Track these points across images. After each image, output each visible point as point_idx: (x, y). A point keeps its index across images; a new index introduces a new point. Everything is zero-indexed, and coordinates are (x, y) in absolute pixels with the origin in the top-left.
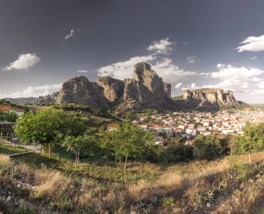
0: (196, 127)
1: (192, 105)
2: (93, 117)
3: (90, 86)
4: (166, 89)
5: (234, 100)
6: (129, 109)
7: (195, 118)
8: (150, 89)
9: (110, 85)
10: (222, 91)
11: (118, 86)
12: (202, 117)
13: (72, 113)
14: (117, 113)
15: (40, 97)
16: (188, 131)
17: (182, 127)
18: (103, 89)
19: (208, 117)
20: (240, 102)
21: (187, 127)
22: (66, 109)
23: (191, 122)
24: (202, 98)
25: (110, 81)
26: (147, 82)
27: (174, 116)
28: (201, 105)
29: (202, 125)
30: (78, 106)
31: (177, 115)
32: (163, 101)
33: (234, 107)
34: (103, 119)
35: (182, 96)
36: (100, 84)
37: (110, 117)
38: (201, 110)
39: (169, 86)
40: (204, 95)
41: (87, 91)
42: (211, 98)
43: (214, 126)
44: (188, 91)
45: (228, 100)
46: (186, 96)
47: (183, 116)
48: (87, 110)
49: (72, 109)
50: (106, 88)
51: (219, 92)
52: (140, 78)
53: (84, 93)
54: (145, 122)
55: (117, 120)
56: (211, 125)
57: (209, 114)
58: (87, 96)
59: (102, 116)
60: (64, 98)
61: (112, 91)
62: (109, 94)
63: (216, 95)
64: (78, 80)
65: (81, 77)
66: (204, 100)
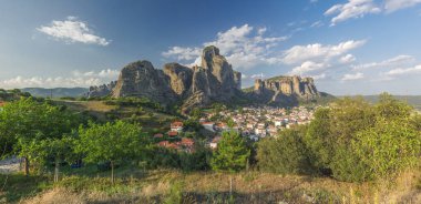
0: (266, 126)
1: (264, 98)
2: (155, 114)
3: (154, 73)
4: (236, 79)
5: (315, 91)
6: (196, 104)
7: (267, 116)
8: (219, 79)
9: (177, 73)
10: (298, 79)
11: (187, 75)
12: (274, 114)
13: (131, 110)
14: (184, 109)
15: (92, 88)
16: (257, 131)
17: (250, 126)
18: (169, 78)
19: (281, 115)
20: (324, 94)
21: (256, 126)
22: (124, 105)
23: (261, 120)
24: (275, 89)
25: (178, 69)
26: (216, 70)
27: (243, 113)
28: (274, 99)
29: (273, 124)
30: (138, 100)
31: (247, 111)
32: (232, 94)
33: (315, 101)
34: (166, 117)
35: (253, 87)
36: (166, 72)
37: (175, 114)
38: (275, 105)
39: (239, 75)
40: (277, 85)
41: (152, 81)
42: (286, 89)
43: (288, 126)
44: (260, 81)
45: (307, 91)
46: (257, 86)
47: (253, 113)
48: (149, 106)
49: (131, 104)
50: (173, 77)
51: (295, 81)
52: (209, 66)
53: (149, 83)
54: (213, 119)
55: (182, 117)
56: (284, 125)
57: (282, 111)
58: (152, 88)
59: (165, 113)
60: (124, 90)
61: (180, 81)
62: (177, 85)
63: (292, 84)
64: (140, 65)
65: (145, 62)
66: (277, 92)
